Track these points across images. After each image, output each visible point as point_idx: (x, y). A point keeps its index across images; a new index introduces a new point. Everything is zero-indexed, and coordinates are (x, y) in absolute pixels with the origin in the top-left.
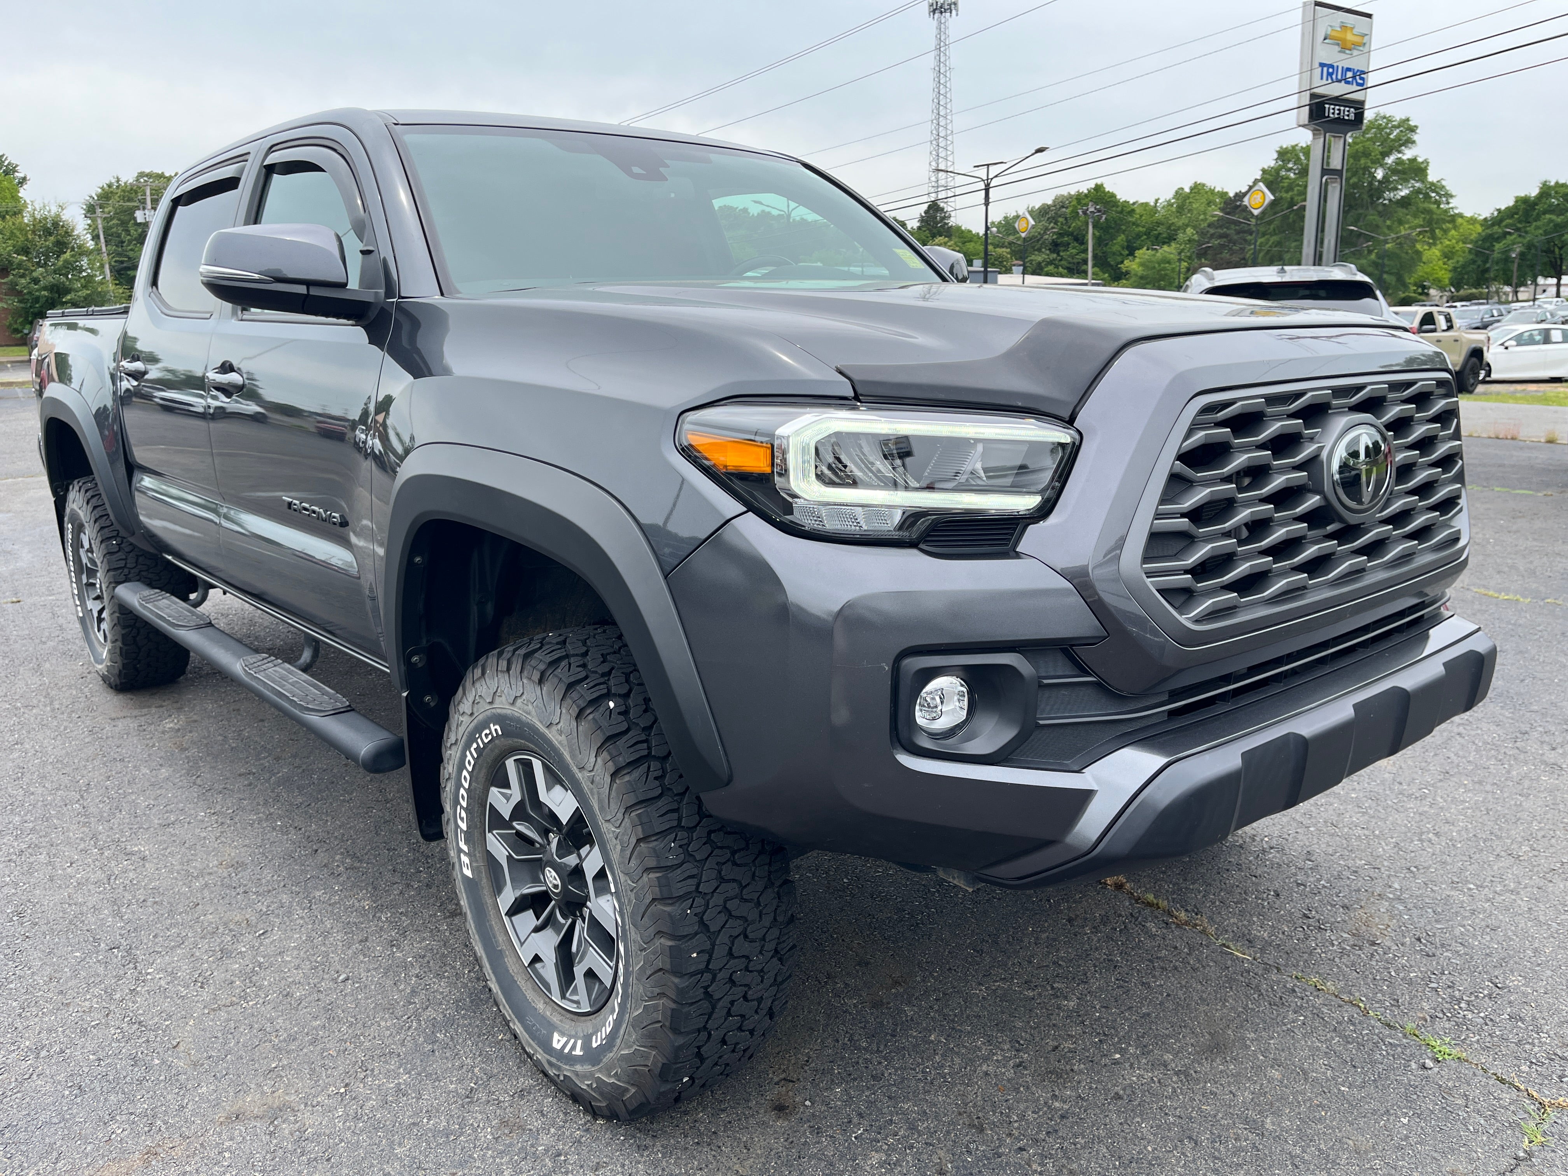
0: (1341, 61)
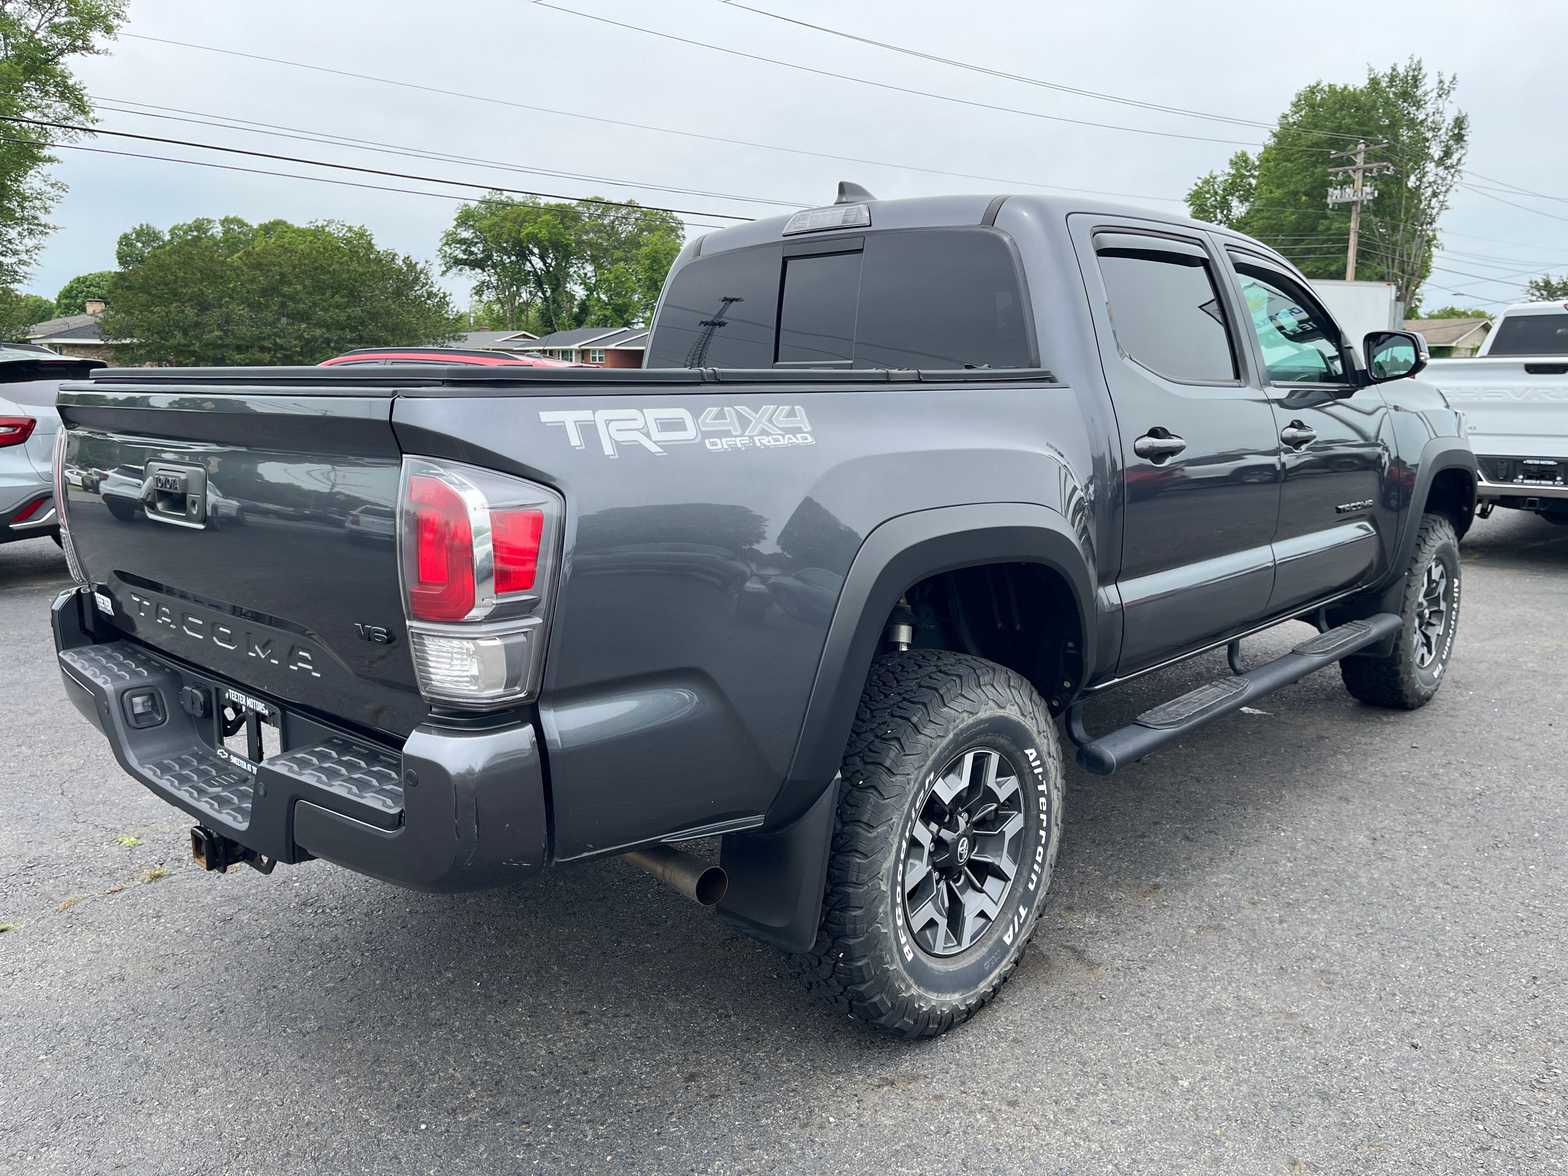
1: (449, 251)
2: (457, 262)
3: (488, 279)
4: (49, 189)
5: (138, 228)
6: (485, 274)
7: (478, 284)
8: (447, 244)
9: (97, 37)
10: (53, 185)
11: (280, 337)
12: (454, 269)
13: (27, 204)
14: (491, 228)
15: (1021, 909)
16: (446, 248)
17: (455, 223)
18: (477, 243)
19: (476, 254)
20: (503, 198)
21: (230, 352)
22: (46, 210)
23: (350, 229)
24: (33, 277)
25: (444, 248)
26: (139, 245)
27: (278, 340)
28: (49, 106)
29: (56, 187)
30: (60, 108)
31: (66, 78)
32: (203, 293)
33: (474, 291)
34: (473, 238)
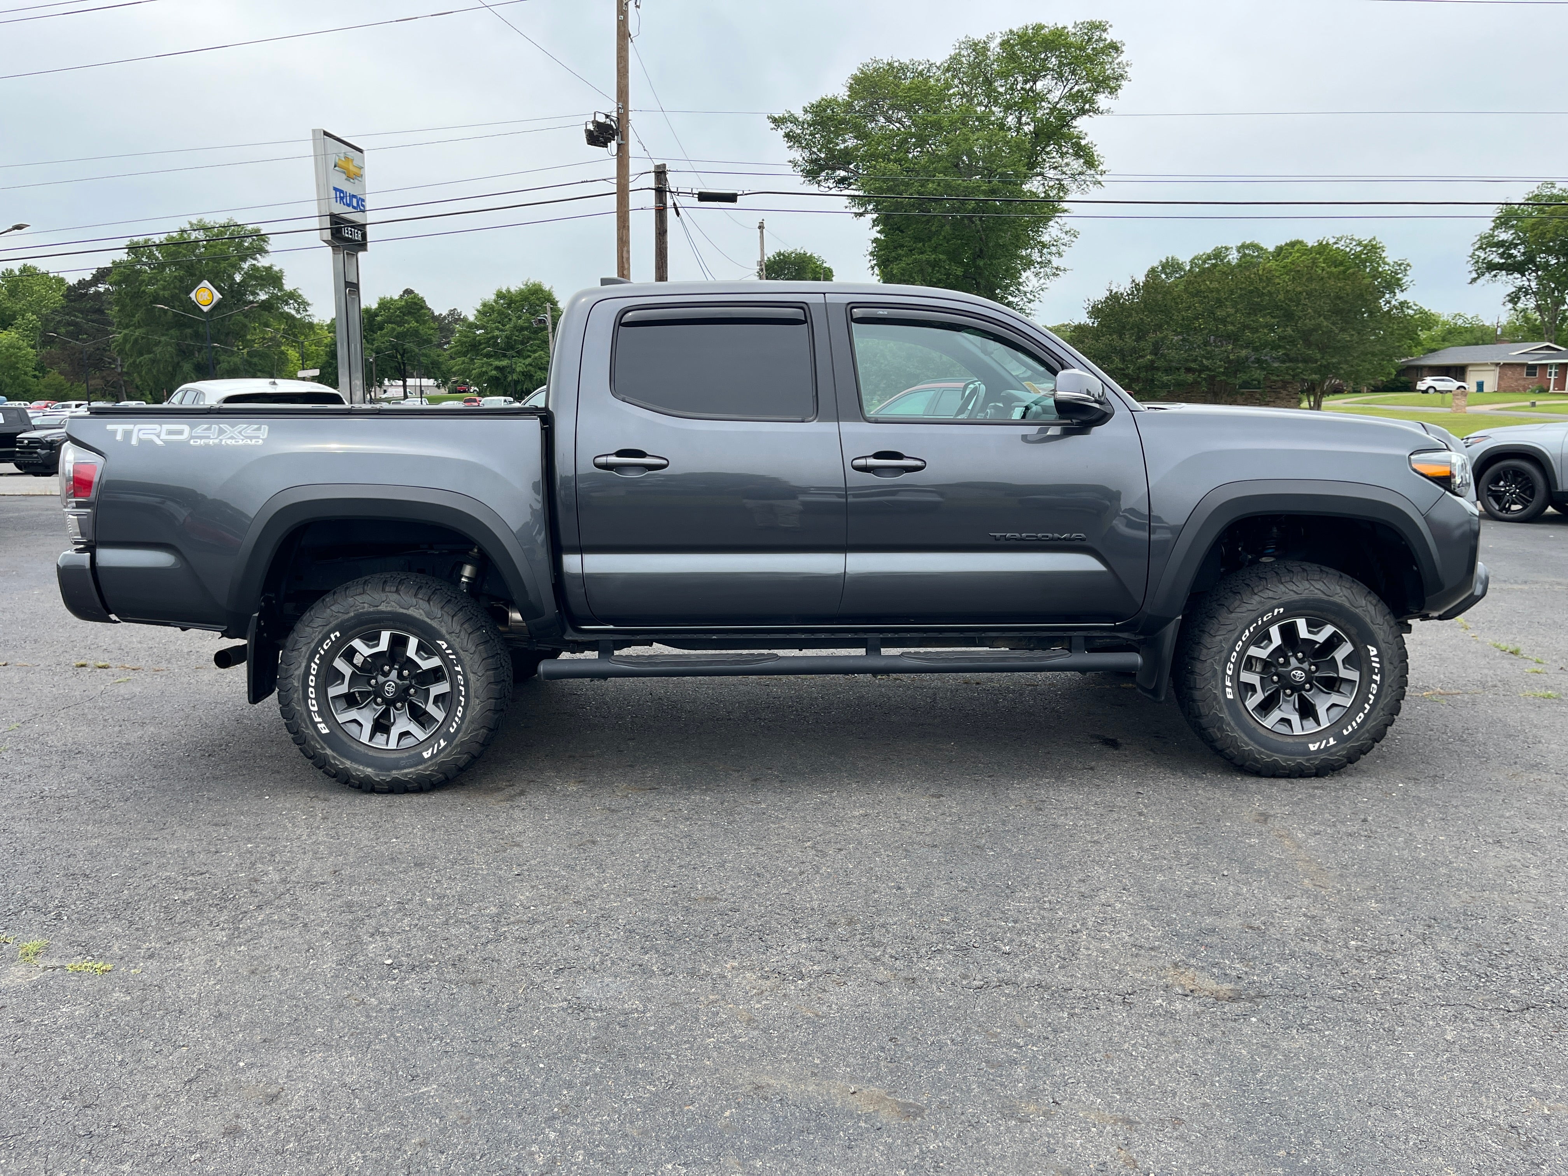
0: (349, 188)
1: (1483, 255)
2: (1491, 267)
3: (1526, 283)
4: (1063, 235)
5: (1164, 261)
6: (1524, 278)
7: (1514, 289)
8: (1480, 248)
9: (1102, 100)
10: (1066, 233)
11: (1207, 359)
12: (1487, 274)
13: (1045, 251)
14: (1534, 227)
15: (442, 741)
16: (1482, 255)
17: (1493, 224)
18: (1517, 245)
19: (1516, 256)
20: (1555, 191)
21: (1160, 374)
22: (1060, 254)
23: (1359, 244)
24: (1036, 313)
25: (1477, 253)
26: (1163, 276)
27: (1205, 361)
28: (1067, 164)
29: (1069, 234)
30: (1077, 165)
31: (1081, 138)
32: (1143, 322)
33: (1508, 298)
34: (1514, 239)
